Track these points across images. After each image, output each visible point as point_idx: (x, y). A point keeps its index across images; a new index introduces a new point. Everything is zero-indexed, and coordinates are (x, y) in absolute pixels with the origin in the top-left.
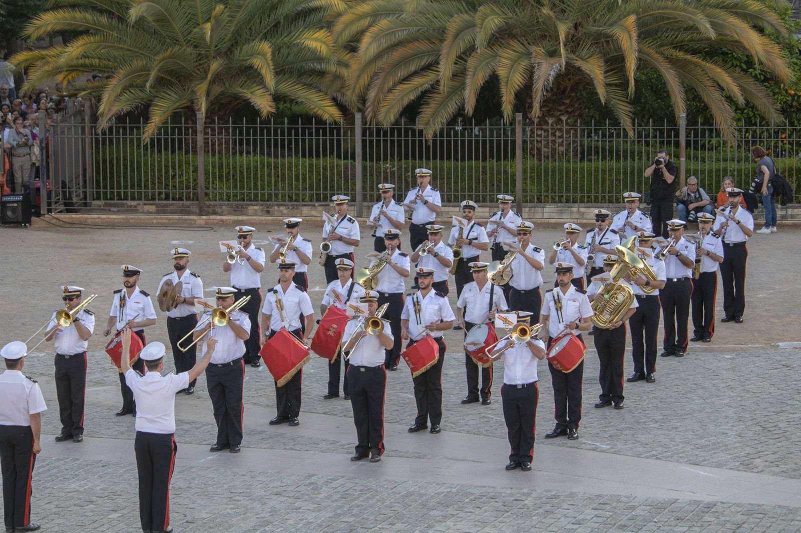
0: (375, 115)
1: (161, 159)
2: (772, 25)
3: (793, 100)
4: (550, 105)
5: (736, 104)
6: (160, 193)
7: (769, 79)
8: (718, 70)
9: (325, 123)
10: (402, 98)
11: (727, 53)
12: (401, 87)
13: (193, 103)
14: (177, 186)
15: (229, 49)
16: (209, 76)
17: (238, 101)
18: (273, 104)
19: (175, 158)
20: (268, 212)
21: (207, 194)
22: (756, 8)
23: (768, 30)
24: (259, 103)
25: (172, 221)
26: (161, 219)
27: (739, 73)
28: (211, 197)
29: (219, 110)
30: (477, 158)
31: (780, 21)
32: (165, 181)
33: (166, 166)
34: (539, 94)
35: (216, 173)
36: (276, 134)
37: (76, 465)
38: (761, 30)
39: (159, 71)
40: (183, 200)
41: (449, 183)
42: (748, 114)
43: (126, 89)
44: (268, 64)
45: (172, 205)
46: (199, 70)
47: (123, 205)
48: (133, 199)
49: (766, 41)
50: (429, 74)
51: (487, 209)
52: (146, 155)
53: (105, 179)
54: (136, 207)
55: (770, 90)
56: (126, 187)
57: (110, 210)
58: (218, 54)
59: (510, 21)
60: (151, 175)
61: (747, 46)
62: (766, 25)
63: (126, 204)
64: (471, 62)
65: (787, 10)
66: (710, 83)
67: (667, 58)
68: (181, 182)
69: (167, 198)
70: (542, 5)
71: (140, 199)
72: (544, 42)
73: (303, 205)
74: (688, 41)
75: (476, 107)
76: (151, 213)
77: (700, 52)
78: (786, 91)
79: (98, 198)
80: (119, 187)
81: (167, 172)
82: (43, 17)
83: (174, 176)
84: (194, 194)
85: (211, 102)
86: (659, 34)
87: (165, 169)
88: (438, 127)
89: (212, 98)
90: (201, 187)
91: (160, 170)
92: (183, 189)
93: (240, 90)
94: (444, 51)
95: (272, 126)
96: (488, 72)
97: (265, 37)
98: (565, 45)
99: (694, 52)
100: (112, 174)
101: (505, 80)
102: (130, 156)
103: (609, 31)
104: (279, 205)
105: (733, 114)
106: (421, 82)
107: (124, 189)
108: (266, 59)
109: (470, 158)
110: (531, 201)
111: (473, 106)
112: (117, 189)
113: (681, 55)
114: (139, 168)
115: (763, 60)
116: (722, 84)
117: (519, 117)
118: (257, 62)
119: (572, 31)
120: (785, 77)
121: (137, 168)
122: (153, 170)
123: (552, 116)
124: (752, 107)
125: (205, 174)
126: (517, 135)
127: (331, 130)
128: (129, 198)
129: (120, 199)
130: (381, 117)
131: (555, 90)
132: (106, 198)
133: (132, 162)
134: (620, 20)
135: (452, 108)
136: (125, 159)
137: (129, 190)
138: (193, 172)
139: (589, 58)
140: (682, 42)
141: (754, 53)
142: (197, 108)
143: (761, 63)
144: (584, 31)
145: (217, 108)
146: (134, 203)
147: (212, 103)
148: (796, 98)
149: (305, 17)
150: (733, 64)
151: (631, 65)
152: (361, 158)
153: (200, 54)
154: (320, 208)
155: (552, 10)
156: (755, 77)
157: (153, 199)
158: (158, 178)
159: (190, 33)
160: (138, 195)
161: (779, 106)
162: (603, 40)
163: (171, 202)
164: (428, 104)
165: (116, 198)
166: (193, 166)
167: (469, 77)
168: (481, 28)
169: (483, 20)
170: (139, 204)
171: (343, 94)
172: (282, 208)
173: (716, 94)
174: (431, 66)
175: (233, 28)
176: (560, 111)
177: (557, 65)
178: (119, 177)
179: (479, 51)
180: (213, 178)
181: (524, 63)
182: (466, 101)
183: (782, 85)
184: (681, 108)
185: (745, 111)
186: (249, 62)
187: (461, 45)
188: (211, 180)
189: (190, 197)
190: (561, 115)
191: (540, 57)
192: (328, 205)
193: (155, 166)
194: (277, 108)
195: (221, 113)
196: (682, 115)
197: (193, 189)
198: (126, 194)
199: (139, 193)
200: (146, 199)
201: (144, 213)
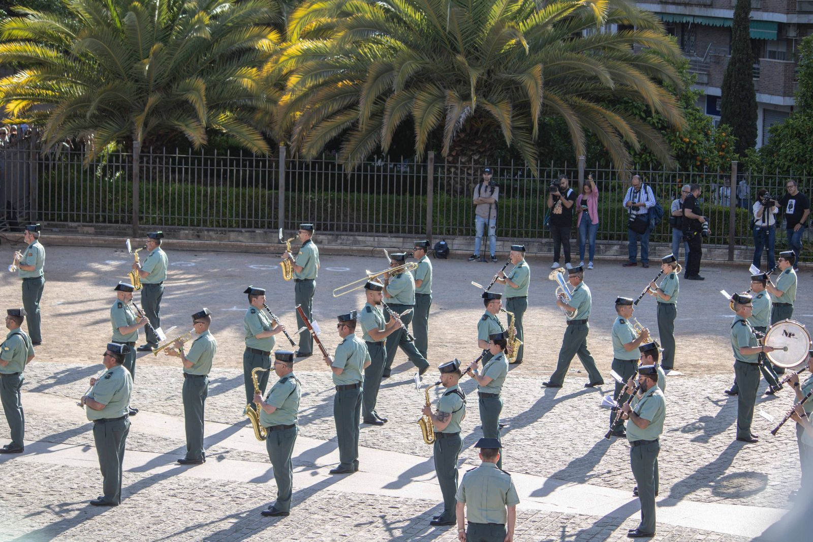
0: (299, 150)
1: (100, 184)
2: (670, 78)
3: (688, 147)
4: (463, 145)
5: (634, 150)
6: (97, 216)
7: (666, 127)
8: (617, 118)
9: (252, 155)
10: (325, 135)
11: (628, 102)
12: (325, 124)
13: (132, 133)
14: (113, 210)
15: (168, 84)
16: (147, 109)
17: (175, 133)
18: (205, 137)
19: (112, 183)
20: (198, 236)
21: (140, 218)
22: (656, 62)
23: (667, 82)
24: (193, 135)
25: (107, 242)
26: (97, 240)
27: (639, 121)
28: (144, 220)
29: (157, 140)
30: (391, 192)
31: (677, 74)
32: (102, 205)
33: (104, 191)
34: (450, 135)
35: (149, 199)
36: (206, 164)
38: (659, 82)
39: (100, 102)
40: (118, 223)
41: (365, 215)
42: (646, 159)
43: (69, 117)
44: (202, 100)
45: (110, 227)
46: (138, 102)
47: (64, 226)
48: (73, 220)
49: (664, 92)
50: (351, 113)
51: (401, 240)
52: (85, 180)
53: (47, 202)
54: (76, 228)
55: (666, 137)
56: (66, 210)
57: (52, 231)
58: (158, 88)
59: (427, 66)
60: (90, 199)
61: (645, 96)
62: (664, 77)
63: (68, 225)
64: (389, 103)
65: (684, 64)
66: (610, 130)
67: (571, 105)
68: (117, 207)
69: (104, 221)
70: (458, 52)
71: (79, 221)
72: (458, 87)
73: (229, 231)
74: (592, 90)
75: (392, 145)
76: (90, 234)
77: (604, 101)
78: (682, 139)
79: (40, 219)
80: (60, 209)
81: (104, 197)
83: (110, 201)
84: (129, 218)
85: (149, 132)
86: (565, 83)
87: (102, 194)
88: (357, 162)
89: (149, 129)
90: (136, 210)
91: (98, 195)
92: (119, 213)
93: (176, 123)
94: (364, 93)
95: (203, 156)
96: (405, 113)
97: (201, 74)
98: (477, 90)
99: (598, 100)
100: (53, 196)
101: (419, 121)
102: (70, 181)
103: (518, 78)
104: (208, 231)
105: (631, 159)
106: (342, 120)
107: (64, 211)
108: (200, 95)
109: (385, 192)
110: (441, 233)
111: (389, 144)
112: (58, 211)
113: (584, 102)
114: (79, 193)
115: (660, 109)
116: (621, 132)
117: (431, 154)
118: (192, 97)
119: (485, 77)
120: (680, 126)
121: (77, 192)
122: (92, 194)
123: (465, 155)
124: (650, 153)
125: (140, 199)
126: (429, 172)
127: (258, 162)
128: (69, 220)
129: (60, 220)
130: (304, 151)
131: (468, 131)
132: (47, 219)
133: (73, 186)
134: (529, 68)
135: (370, 145)
136: (66, 183)
137: (69, 212)
138: (128, 197)
139: (499, 102)
140: (586, 90)
141: (651, 103)
142: (134, 138)
143: (657, 112)
144: (496, 77)
145: (154, 139)
146: (74, 224)
147: (150, 134)
148: (690, 146)
149: (239, 57)
150: (633, 113)
151: (536, 111)
152: (284, 188)
153: (140, 88)
154: (247, 234)
155: (466, 57)
156: (653, 125)
157: (91, 221)
158: (96, 201)
159: (131, 68)
161: (674, 153)
162: (513, 86)
163: (107, 224)
164: (348, 140)
165: (57, 219)
167: (386, 116)
168: (398, 72)
169: (401, 64)
170: (79, 226)
171: (272, 130)
172: (211, 233)
173: (616, 140)
174: (353, 106)
175: (171, 65)
176: (473, 150)
177: (469, 108)
178: (59, 199)
179: (396, 93)
180: (146, 203)
181: (438, 106)
182: (382, 139)
183: (678, 133)
184: (582, 152)
185: (644, 156)
186: (184, 98)
187: (381, 87)
188: (145, 205)
189: (125, 220)
190: (473, 154)
191: (453, 100)
192: (254, 232)
193: (93, 191)
194: (209, 141)
195: (159, 143)
196: (581, 158)
197: (128, 213)
198: (66, 216)
199: (78, 216)
200: (85, 221)
201: (83, 234)
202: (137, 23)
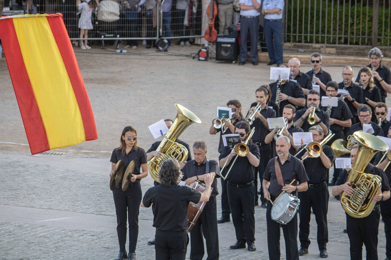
1: (342, 9)
6: (340, 38)
14: (355, 32)
19: (354, 9)
21: (379, 40)
25: (348, 62)
26: (340, 59)
28: (382, 42)
32: (345, 28)
33: (347, 16)
35: (388, 22)
37: (260, 256)
40: (358, 44)
45: (350, 48)
47: (308, 47)
48: (317, 42)
52: (329, 6)
53: (295, 25)
54: (319, 48)
56: (312, 32)
57: (298, 51)
60: (333, 23)
63: (312, 46)
68: (358, 30)
69: (346, 42)
71: (323, 42)
76: (332, 54)
79: (289, 41)
80: (306, 32)
81: (347, 21)
83: (352, 24)
84: (369, 40)
87: (345, 18)
90: (375, 33)
91: (341, 19)
92: (359, 35)
100: (301, 21)
102: (317, 6)
107: (310, 33)
112: (305, 33)
114: (323, 17)
121: (322, 17)
122: (335, 19)
125: (379, 23)
128: (314, 41)
129: (306, 42)
132: (295, 41)
133: (318, 12)
136: (312, 9)
137: (314, 35)
138: (369, 21)
146: (318, 46)
157: (334, 43)
158: (339, 26)
160: (321, 39)
163: (348, 46)
165: (303, 41)
166: (369, 16)
170: (322, 47)
178: (306, 23)
180: (385, 26)
188: (383, 28)
189: (365, 42)
193: (337, 16)
197: (368, 36)
198: (311, 38)
199: (323, 38)
200: (329, 42)
201: (325, 54)
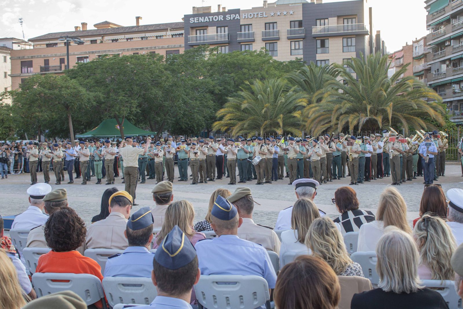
10: (321, 129)
12: (322, 126)
16: (264, 124)
34: (361, 126)
44: (281, 121)
49: (437, 113)
50: (329, 123)
59: (355, 107)
61: (430, 114)
62: (438, 110)
66: (417, 124)
72: (363, 113)
78: (444, 130)
82: (221, 110)
94: (332, 117)
96: (346, 121)
97: (282, 114)
98: (370, 112)
101: (351, 123)
103: (385, 108)
106: (328, 125)
113: (408, 115)
115: (434, 117)
118: (279, 121)
119: (373, 108)
134: (389, 104)
139: (379, 116)
141: (431, 116)
148: (448, 132)
151: (390, 117)
156: (434, 125)
162: (384, 110)
164: (329, 131)
168: (343, 108)
169: (345, 105)
177: (367, 117)
181: (358, 118)
183: (443, 128)
186: (277, 121)
191: (362, 116)
202: (263, 99)
